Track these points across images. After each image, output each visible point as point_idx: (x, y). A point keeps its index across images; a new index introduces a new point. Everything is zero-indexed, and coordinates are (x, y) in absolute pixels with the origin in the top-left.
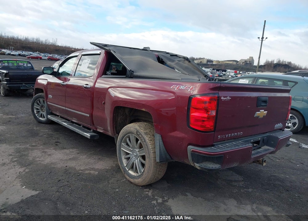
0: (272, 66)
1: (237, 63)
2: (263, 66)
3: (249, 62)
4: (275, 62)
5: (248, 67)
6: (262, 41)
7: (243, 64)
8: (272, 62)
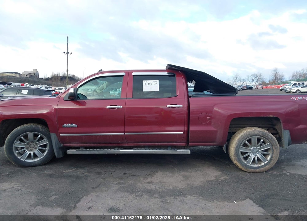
0: (59, 78)
1: (20, 76)
2: (50, 78)
3: (33, 75)
4: (61, 75)
5: (35, 79)
6: (68, 55)
7: (28, 77)
8: (58, 75)
